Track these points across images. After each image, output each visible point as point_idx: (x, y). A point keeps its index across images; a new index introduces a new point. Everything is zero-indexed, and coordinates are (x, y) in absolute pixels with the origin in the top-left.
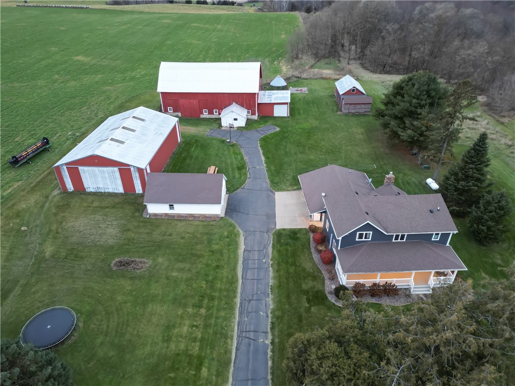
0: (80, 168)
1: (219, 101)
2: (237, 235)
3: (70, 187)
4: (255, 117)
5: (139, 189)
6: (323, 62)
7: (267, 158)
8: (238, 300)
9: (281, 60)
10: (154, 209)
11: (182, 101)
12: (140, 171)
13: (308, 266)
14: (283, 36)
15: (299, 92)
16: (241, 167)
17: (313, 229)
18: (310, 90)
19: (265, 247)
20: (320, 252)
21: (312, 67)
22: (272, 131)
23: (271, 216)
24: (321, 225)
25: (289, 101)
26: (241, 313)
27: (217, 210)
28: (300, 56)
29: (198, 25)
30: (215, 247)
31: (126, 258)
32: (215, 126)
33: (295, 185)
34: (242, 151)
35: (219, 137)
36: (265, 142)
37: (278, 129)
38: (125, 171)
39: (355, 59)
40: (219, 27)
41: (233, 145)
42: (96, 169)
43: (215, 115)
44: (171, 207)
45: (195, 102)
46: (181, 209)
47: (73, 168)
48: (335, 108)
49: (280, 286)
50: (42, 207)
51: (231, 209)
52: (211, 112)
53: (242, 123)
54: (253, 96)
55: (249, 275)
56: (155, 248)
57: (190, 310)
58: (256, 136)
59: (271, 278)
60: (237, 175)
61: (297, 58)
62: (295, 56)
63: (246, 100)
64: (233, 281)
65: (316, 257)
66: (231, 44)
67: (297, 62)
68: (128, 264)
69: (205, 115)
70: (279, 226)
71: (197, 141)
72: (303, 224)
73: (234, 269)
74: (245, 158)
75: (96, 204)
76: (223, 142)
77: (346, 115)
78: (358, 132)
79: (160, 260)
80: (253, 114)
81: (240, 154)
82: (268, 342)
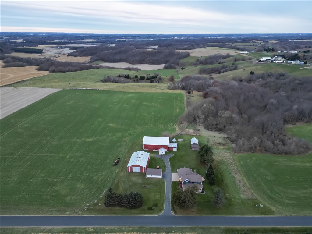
0: (133, 167)
1: (159, 147)
2: (164, 182)
3: (129, 171)
4: (168, 151)
5: (144, 172)
6: (191, 125)
7: (171, 164)
8: (165, 193)
9: (176, 124)
10: (148, 176)
11: (149, 147)
12: (145, 168)
13: (178, 188)
14: (178, 110)
15: (180, 141)
16: (165, 166)
17: (179, 181)
18: (184, 140)
19: (170, 184)
20: (180, 185)
21: (186, 128)
22: (172, 156)
23: (171, 178)
24: (181, 180)
25: (177, 147)
26: (166, 195)
27: (160, 177)
28: (183, 122)
29: (146, 103)
30: (161, 184)
31: (145, 185)
32: (157, 154)
33: (177, 172)
34: (165, 162)
35: (159, 157)
36: (170, 159)
37: (174, 155)
38: (142, 168)
39: (202, 123)
40: (154, 104)
41: (162, 160)
42: (136, 167)
43: (157, 150)
44: (151, 176)
45: (152, 147)
46: (153, 176)
47: (131, 167)
48: (190, 148)
49: (172, 191)
50: (125, 175)
51: (163, 177)
52: (156, 150)
53: (164, 153)
54: (167, 146)
55: (167, 189)
56: (150, 184)
57: (158, 194)
58: (168, 157)
59: (171, 189)
60: (164, 168)
61: (182, 123)
62: (181, 123)
63: (166, 147)
64: (164, 190)
65: (179, 186)
66: (159, 116)
67: (181, 125)
68: (146, 186)
69: (155, 150)
70: (173, 181)
71: (153, 158)
72: (177, 180)
73: (165, 188)
74: (166, 164)
75: (135, 175)
76: (160, 159)
77: (193, 151)
78: (194, 156)
79: (151, 186)
80: (167, 150)
81: (164, 163)
82: (170, 198)
